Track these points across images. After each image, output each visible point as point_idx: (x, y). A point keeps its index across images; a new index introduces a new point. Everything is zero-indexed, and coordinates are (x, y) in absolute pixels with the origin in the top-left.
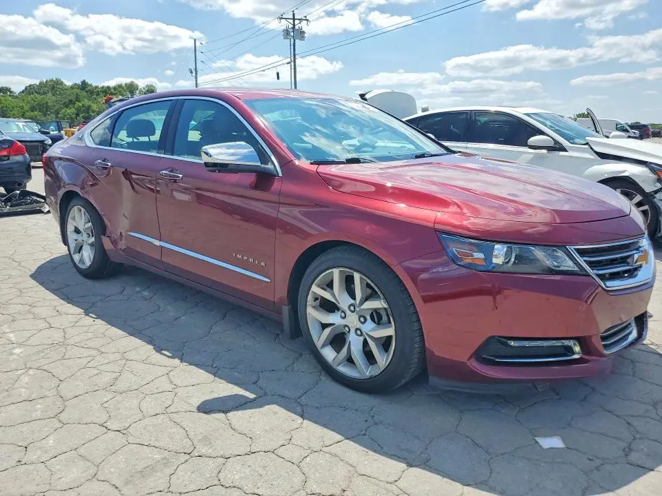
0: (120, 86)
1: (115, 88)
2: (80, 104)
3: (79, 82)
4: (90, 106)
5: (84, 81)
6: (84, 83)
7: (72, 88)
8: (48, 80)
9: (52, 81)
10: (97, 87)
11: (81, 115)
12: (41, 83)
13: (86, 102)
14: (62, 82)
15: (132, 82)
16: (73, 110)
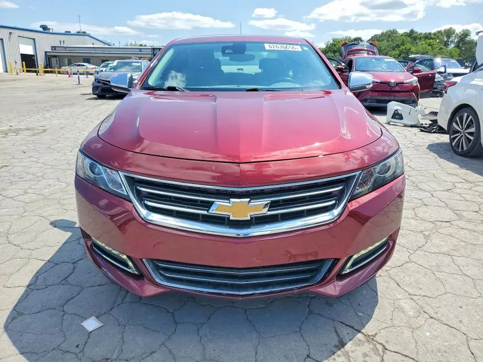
0: (439, 32)
1: (435, 34)
2: (404, 48)
3: (408, 31)
4: (410, 49)
5: (412, 30)
6: (412, 31)
7: (402, 35)
8: (388, 30)
9: (390, 31)
10: (420, 34)
11: (401, 56)
12: (382, 33)
13: (408, 46)
14: (397, 32)
15: (451, 28)
16: (398, 52)
